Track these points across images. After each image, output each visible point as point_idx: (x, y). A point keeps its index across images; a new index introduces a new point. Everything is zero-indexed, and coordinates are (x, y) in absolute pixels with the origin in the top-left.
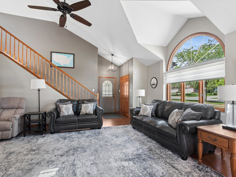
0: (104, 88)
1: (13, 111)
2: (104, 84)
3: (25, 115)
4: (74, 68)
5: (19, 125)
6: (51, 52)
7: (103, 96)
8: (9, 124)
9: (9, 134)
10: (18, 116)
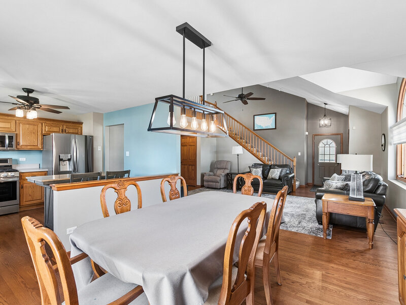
0: (321, 151)
1: (222, 170)
2: (321, 145)
3: (228, 174)
4: (275, 128)
5: (224, 181)
6: (254, 116)
7: (320, 161)
8: (218, 179)
9: (218, 185)
10: (223, 174)
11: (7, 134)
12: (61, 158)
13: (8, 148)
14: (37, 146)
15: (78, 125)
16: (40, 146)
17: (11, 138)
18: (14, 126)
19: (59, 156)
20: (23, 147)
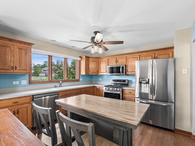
11: (121, 65)
13: (122, 74)
15: (169, 50)
17: (123, 68)
20: (130, 73)
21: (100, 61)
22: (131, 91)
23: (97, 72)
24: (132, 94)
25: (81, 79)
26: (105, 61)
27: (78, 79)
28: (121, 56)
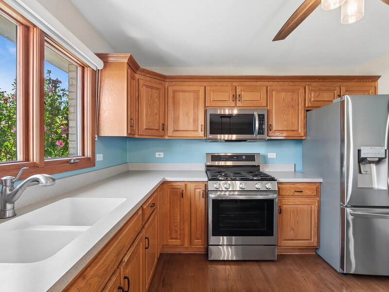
11: (256, 110)
12: (363, 156)
13: (259, 137)
14: (298, 130)
15: (368, 84)
16: (301, 131)
17: (261, 117)
18: (265, 96)
19: (359, 151)
20: (277, 134)
21: (174, 92)
22: (299, 186)
23: (161, 130)
24: (304, 194)
25: (99, 157)
26: (194, 92)
27: (88, 154)
28: (249, 83)
